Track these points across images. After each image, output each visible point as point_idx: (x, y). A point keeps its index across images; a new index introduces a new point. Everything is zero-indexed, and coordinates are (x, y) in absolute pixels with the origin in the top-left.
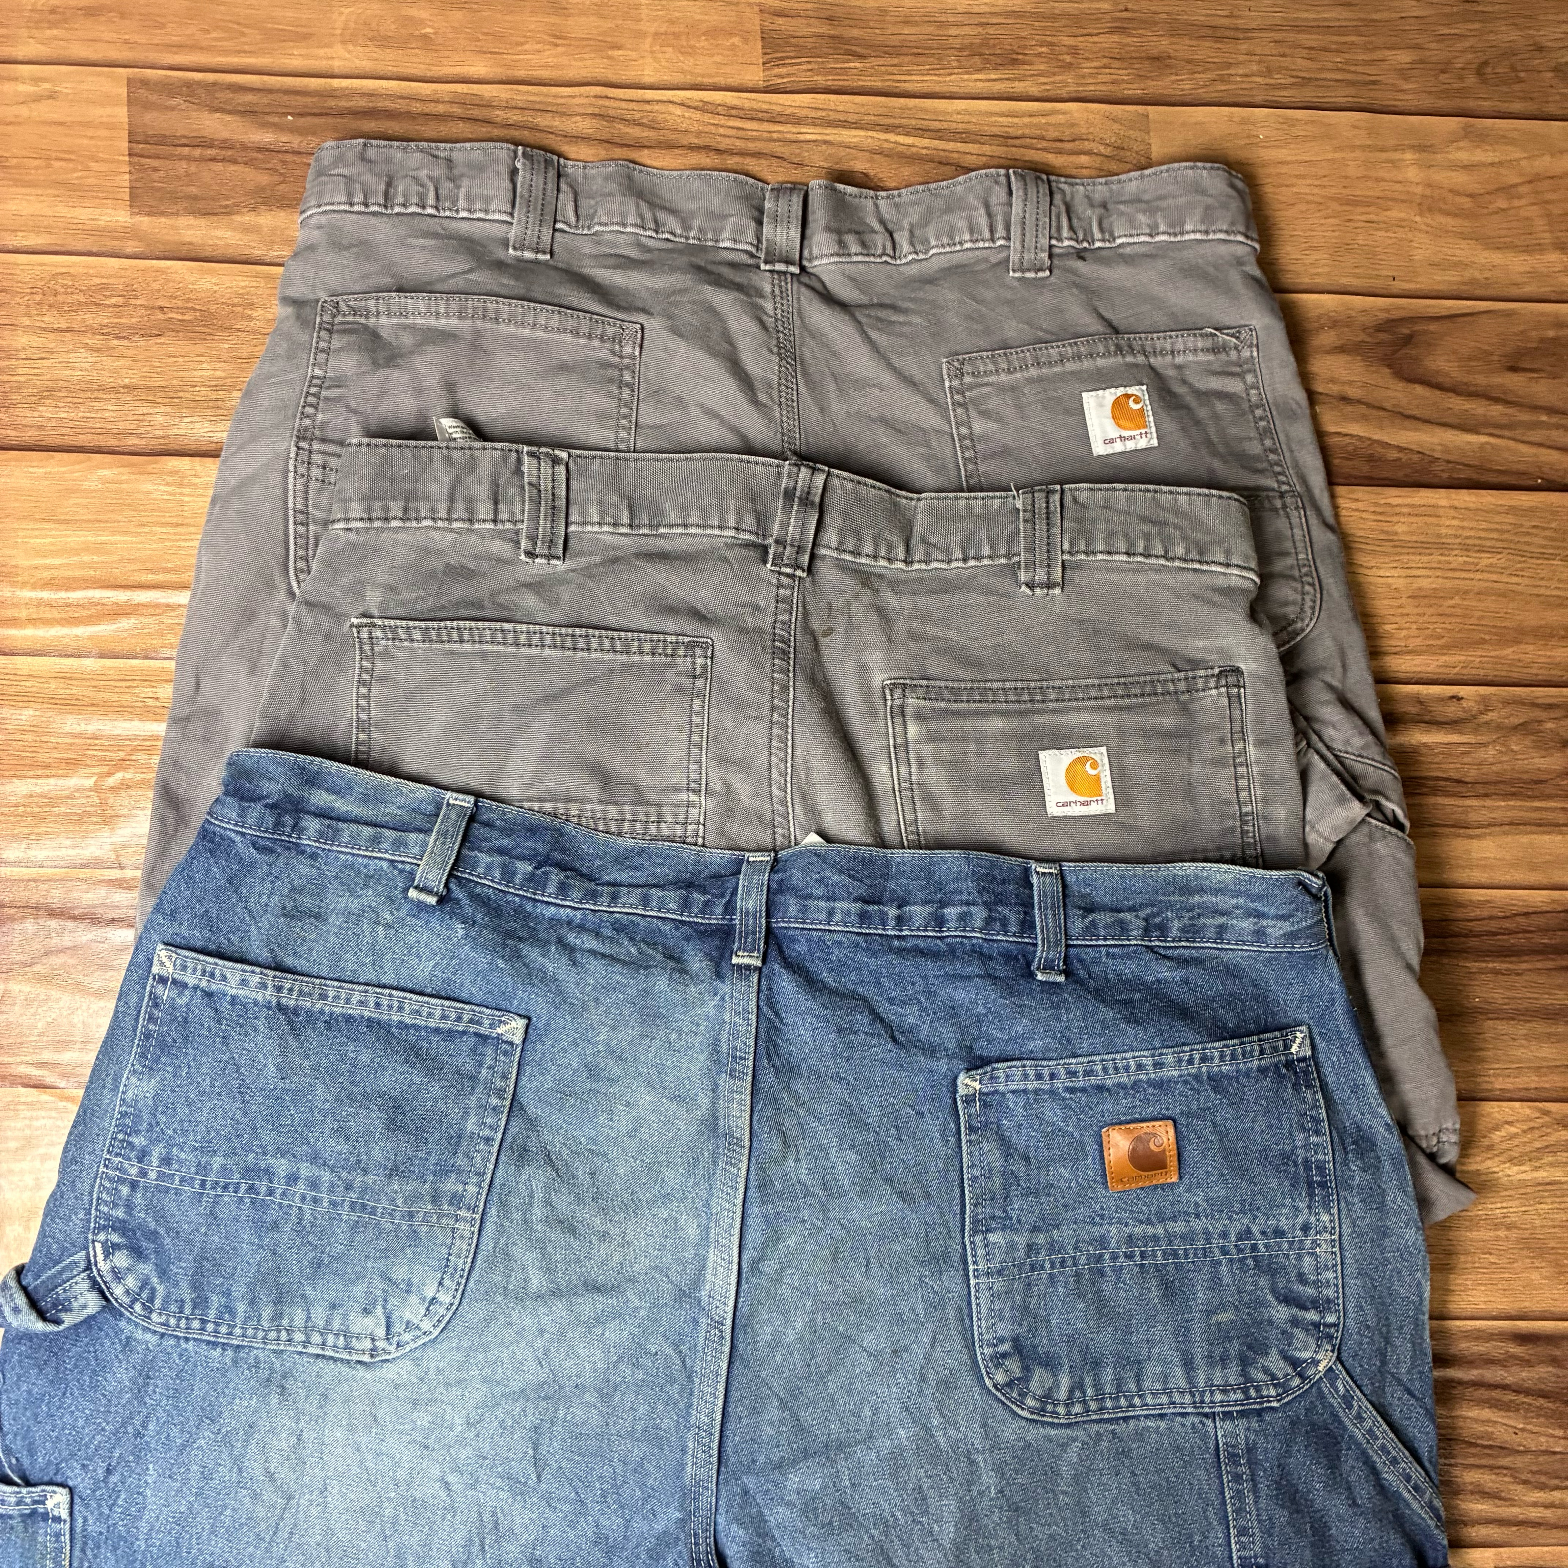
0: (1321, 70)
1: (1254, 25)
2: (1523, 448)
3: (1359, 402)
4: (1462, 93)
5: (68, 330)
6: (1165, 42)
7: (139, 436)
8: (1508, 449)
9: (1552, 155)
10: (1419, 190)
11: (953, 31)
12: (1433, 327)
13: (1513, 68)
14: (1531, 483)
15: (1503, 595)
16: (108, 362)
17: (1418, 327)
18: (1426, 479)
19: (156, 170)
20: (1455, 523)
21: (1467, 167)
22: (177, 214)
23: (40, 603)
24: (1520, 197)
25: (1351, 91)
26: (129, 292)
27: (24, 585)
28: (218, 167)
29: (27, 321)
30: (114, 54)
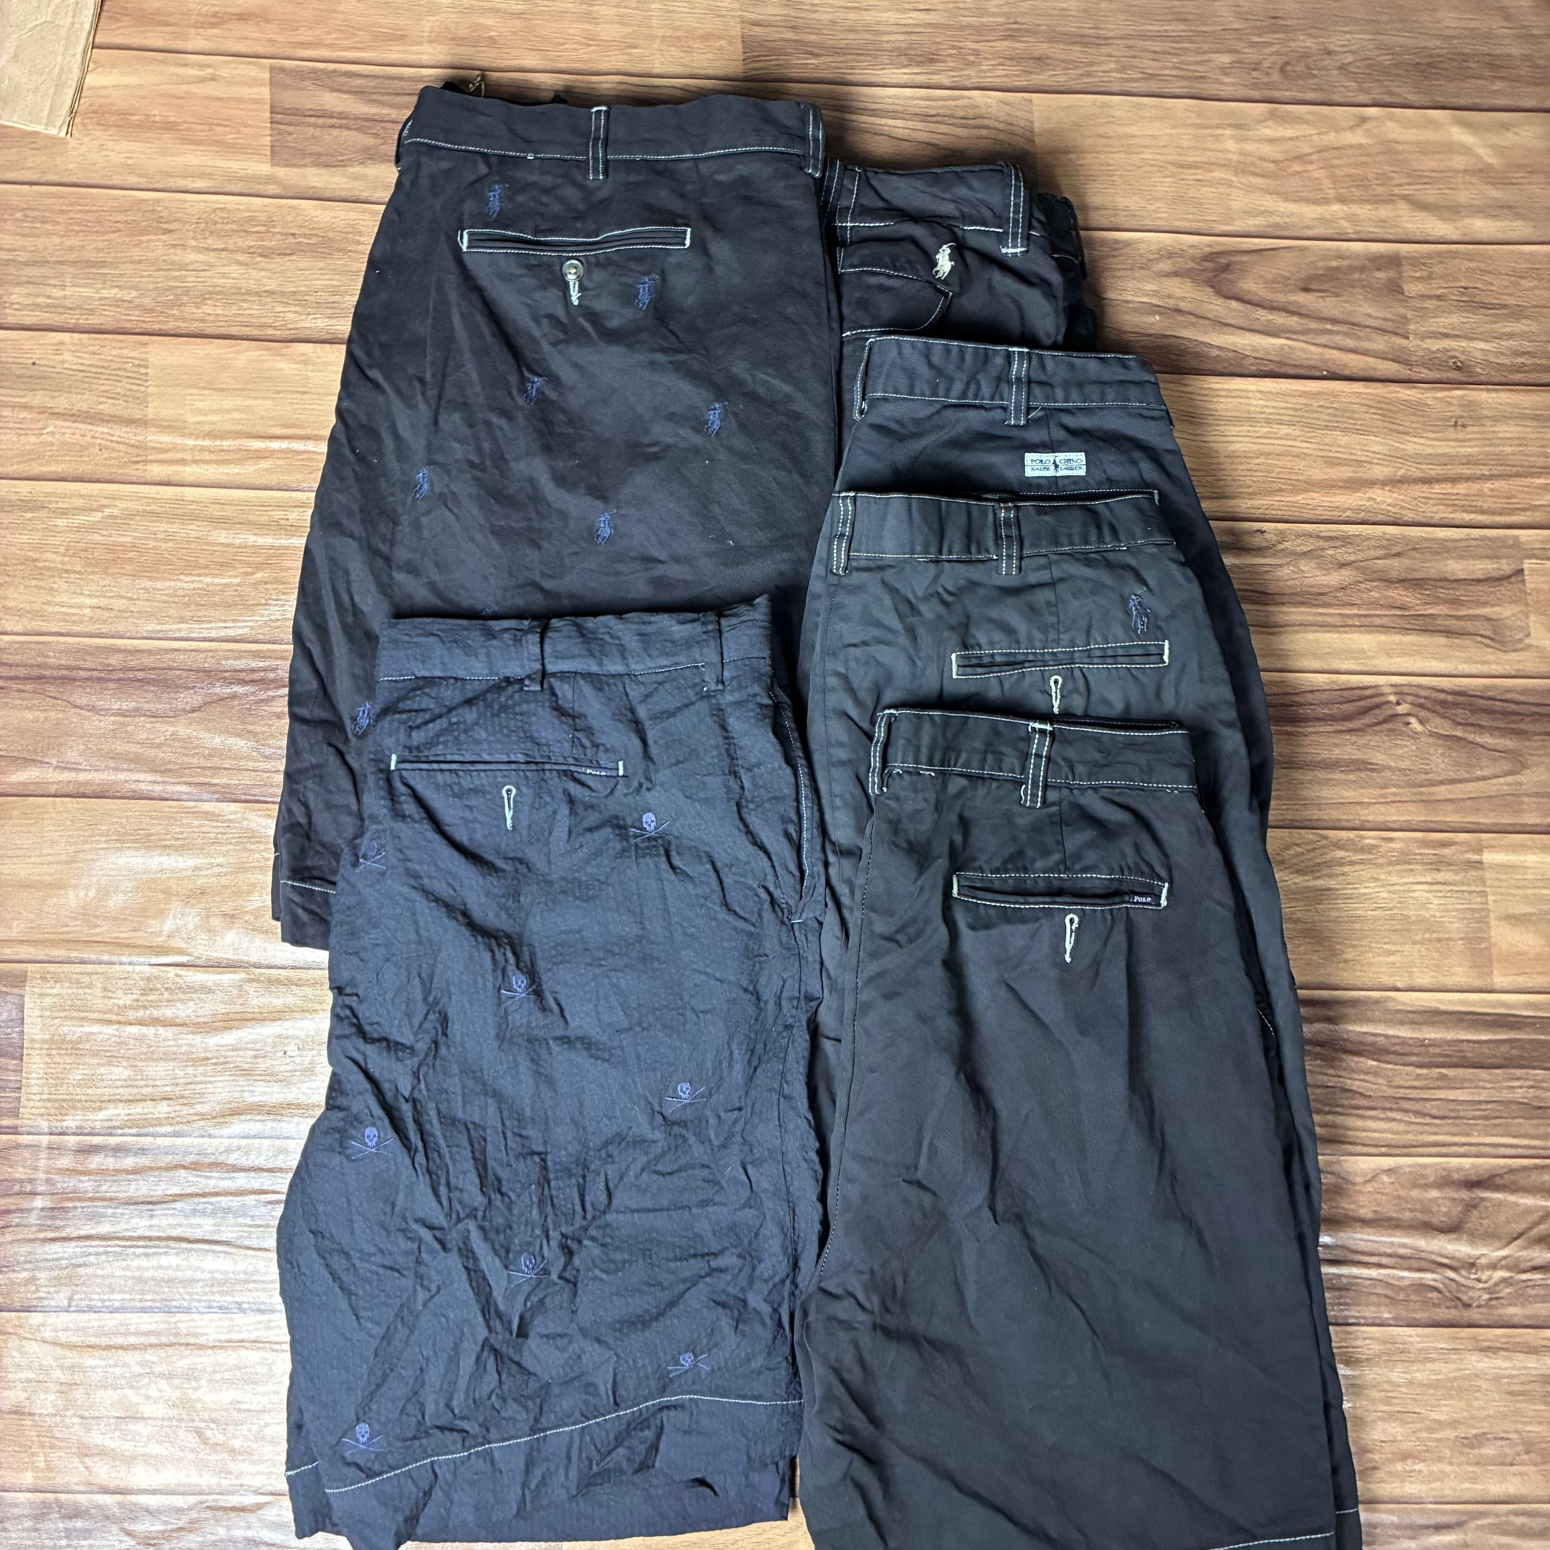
0: (1163, 68)
1: (1112, 34)
2: (1313, 349)
3: (1190, 313)
4: (1268, 86)
5: (224, 250)
6: (1044, 46)
7: (275, 328)
8: (1302, 349)
9: (1337, 132)
10: (1235, 157)
11: (886, 38)
12: (1245, 258)
13: (1309, 68)
14: (1318, 374)
15: (1298, 456)
16: (254, 273)
17: (1234, 259)
18: (1238, 370)
19: (290, 134)
20: (1261, 403)
21: (1271, 141)
22: (305, 166)
23: (202, 449)
24: (1311, 163)
25: (1185, 83)
26: (270, 223)
27: (190, 435)
28: (335, 132)
29: (193, 243)
30: (260, 50)
